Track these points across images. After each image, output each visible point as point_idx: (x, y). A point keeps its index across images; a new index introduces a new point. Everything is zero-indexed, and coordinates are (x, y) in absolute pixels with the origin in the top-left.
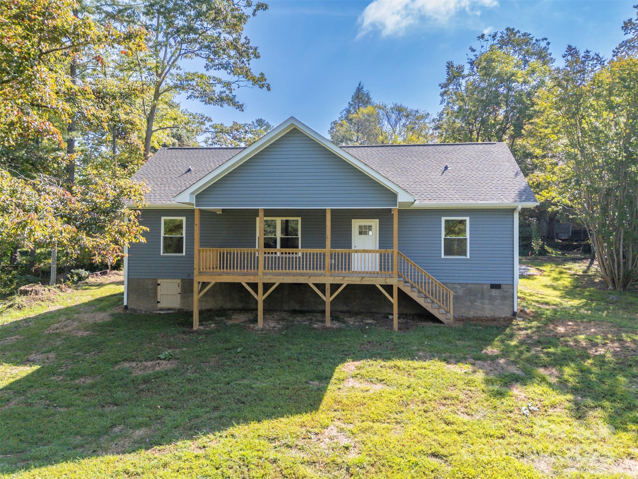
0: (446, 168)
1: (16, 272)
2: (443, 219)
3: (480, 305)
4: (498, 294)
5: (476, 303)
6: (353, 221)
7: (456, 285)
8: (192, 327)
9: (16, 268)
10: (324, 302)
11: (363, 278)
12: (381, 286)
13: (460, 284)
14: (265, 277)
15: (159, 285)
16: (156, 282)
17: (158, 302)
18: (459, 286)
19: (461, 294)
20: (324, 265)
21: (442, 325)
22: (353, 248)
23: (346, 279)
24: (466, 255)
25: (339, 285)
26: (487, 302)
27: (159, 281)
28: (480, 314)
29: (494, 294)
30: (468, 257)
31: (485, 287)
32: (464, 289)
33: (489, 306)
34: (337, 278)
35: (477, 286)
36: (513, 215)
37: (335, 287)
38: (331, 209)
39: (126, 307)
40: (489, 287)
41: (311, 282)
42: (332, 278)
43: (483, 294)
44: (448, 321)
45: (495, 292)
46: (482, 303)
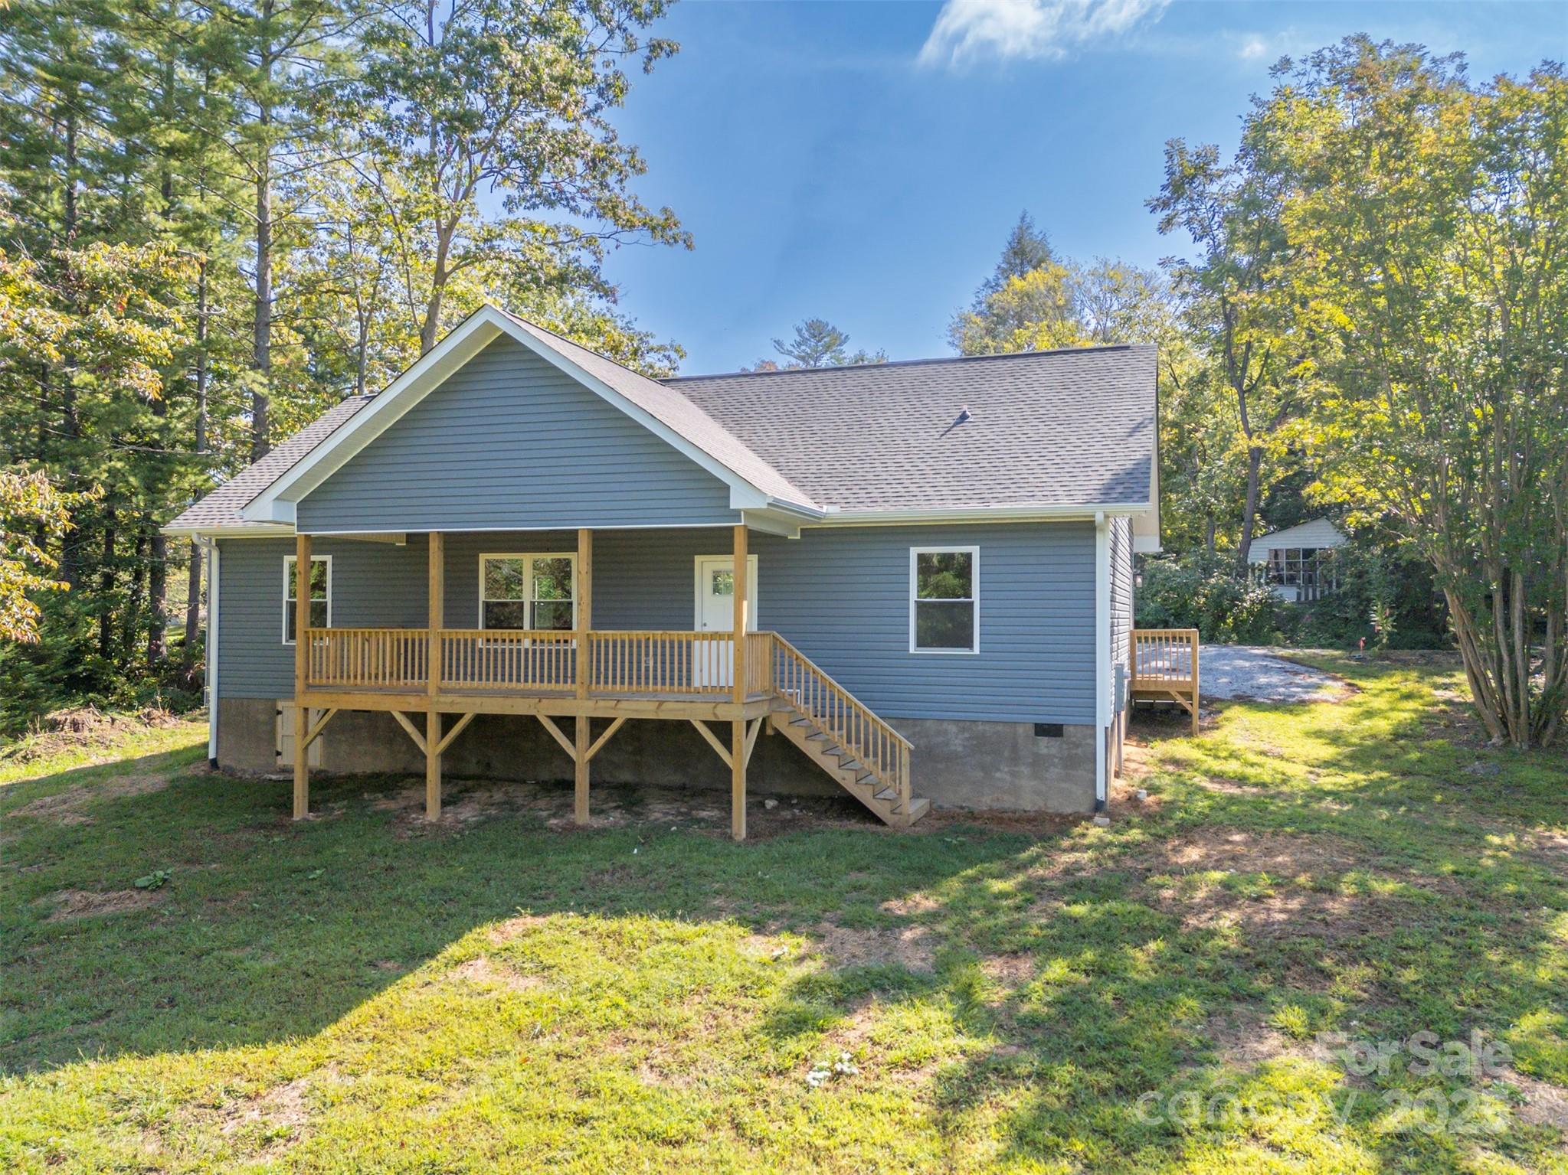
0: (964, 417)
1: (153, 680)
2: (914, 552)
3: (1008, 778)
4: (1053, 751)
5: (998, 775)
6: (698, 559)
7: (945, 725)
8: (291, 814)
9: (155, 672)
10: (571, 762)
11: (661, 703)
12: (706, 723)
13: (956, 721)
14: (442, 699)
15: (279, 713)
16: (275, 705)
17: (279, 754)
18: (953, 728)
19: (960, 749)
20: (574, 669)
21: (880, 828)
22: (698, 628)
23: (624, 705)
24: (970, 645)
25: (609, 721)
26: (1025, 770)
27: (280, 706)
28: (1008, 802)
29: (1044, 751)
30: (976, 650)
31: (1020, 730)
32: (967, 735)
33: (1033, 783)
34: (601, 703)
35: (1000, 728)
36: (1094, 538)
37: (598, 725)
38: (594, 532)
39: (214, 763)
40: (1032, 732)
41: (543, 711)
42: (591, 703)
43: (1015, 748)
44: (896, 818)
45: (1045, 745)
46: (1013, 774)
